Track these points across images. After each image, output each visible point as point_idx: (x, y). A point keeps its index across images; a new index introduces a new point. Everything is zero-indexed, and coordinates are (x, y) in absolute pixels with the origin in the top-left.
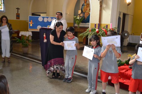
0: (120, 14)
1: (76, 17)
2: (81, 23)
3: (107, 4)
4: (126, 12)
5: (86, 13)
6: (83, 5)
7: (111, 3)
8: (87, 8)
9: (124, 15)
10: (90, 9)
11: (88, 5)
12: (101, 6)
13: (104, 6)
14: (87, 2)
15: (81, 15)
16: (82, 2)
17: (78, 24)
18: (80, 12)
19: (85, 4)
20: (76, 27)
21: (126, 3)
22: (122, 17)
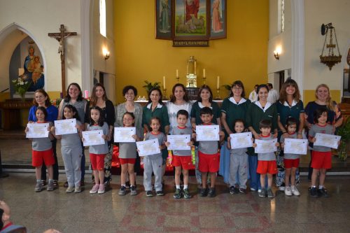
0: (95, 75)
1: (17, 82)
2: (27, 92)
3: (73, 59)
4: (103, 71)
5: (34, 74)
6: (26, 59)
7: (79, 58)
8: (36, 65)
9: (102, 74)
10: (42, 67)
11: (38, 59)
12: (63, 62)
13: (68, 61)
14: (36, 54)
15: (25, 77)
16: (25, 54)
17: (23, 94)
18: (21, 71)
19: (31, 57)
20: (17, 100)
21: (102, 56)
22: (98, 78)
